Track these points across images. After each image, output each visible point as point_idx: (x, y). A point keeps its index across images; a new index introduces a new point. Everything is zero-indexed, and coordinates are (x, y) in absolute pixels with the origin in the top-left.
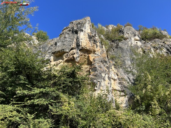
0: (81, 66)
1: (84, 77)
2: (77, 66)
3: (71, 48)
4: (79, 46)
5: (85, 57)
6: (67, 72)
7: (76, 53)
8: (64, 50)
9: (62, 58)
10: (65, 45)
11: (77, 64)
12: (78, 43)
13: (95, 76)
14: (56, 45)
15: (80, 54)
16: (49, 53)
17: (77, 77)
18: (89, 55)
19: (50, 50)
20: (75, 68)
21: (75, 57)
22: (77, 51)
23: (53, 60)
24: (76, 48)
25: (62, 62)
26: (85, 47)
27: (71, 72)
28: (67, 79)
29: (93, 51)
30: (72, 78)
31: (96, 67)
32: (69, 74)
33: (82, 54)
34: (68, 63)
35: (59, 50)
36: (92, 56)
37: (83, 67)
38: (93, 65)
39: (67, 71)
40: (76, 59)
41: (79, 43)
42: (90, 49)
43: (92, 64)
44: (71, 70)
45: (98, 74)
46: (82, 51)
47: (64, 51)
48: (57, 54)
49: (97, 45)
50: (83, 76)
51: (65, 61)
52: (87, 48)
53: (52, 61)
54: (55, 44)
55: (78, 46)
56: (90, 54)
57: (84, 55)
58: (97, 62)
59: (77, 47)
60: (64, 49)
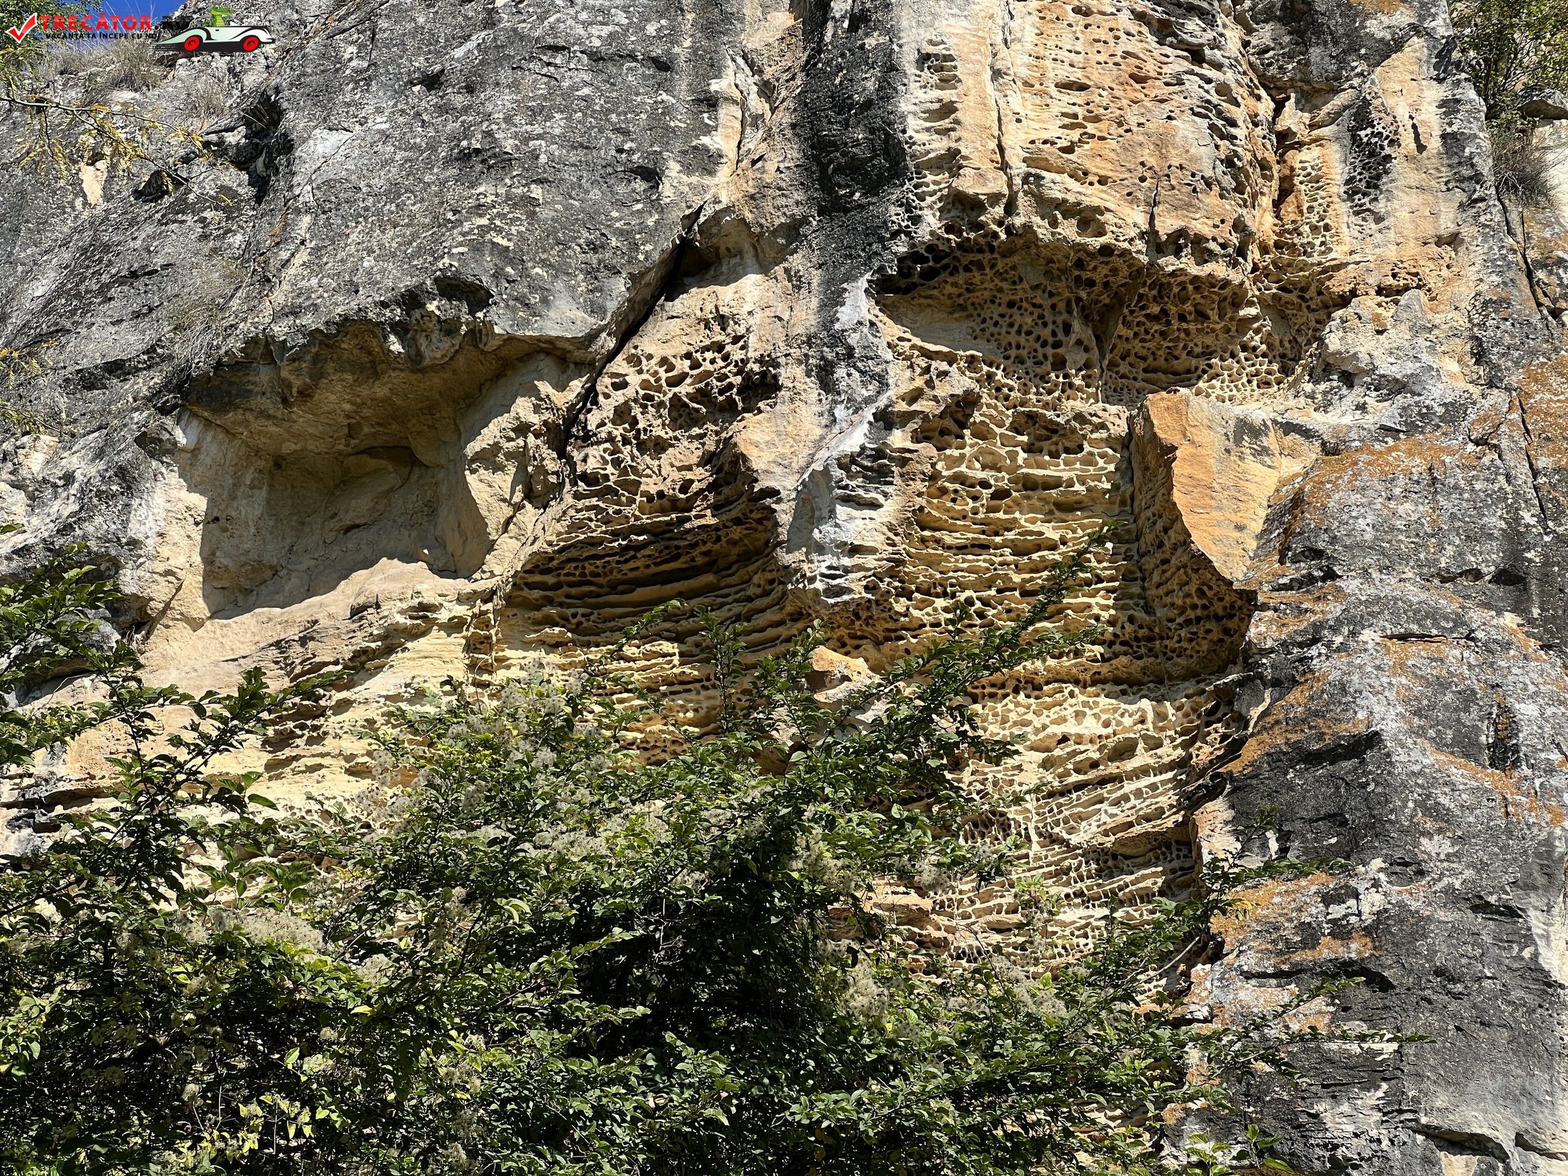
0: (945, 726)
1: (1053, 1010)
2: (845, 724)
3: (652, 251)
4: (874, 187)
5: (1060, 470)
6: (588, 892)
7: (791, 374)
8: (477, 297)
9: (431, 509)
10: (505, 162)
11: (825, 658)
12: (842, 103)
13: (1359, 992)
14: (261, 186)
15: (901, 380)
16: (88, 381)
17: (841, 1031)
18: (1158, 403)
19: (123, 301)
20: (777, 764)
21: (787, 484)
22: (833, 299)
23: (193, 581)
24: (793, 231)
25: (423, 611)
26: (1050, 208)
27: (688, 879)
28: (574, 1086)
29: (1275, 307)
30: (703, 1039)
31: (1356, 724)
32: (640, 949)
33: (959, 382)
34: (586, 636)
35: (343, 306)
36: (1246, 430)
37: (998, 752)
38: (1283, 684)
39: (580, 846)
40: (801, 537)
41: (887, 90)
42: (1177, 242)
43: (1247, 656)
44: (681, 834)
45: (1418, 926)
46: (959, 308)
47: (478, 334)
48: (301, 418)
49: (1361, 114)
50: (1007, 1003)
51: (523, 580)
52: (1088, 219)
53: (160, 592)
54: (242, 160)
55: (855, 169)
56: (1187, 377)
57: (1027, 422)
58: (1388, 585)
59: (831, 207)
60: (482, 271)
